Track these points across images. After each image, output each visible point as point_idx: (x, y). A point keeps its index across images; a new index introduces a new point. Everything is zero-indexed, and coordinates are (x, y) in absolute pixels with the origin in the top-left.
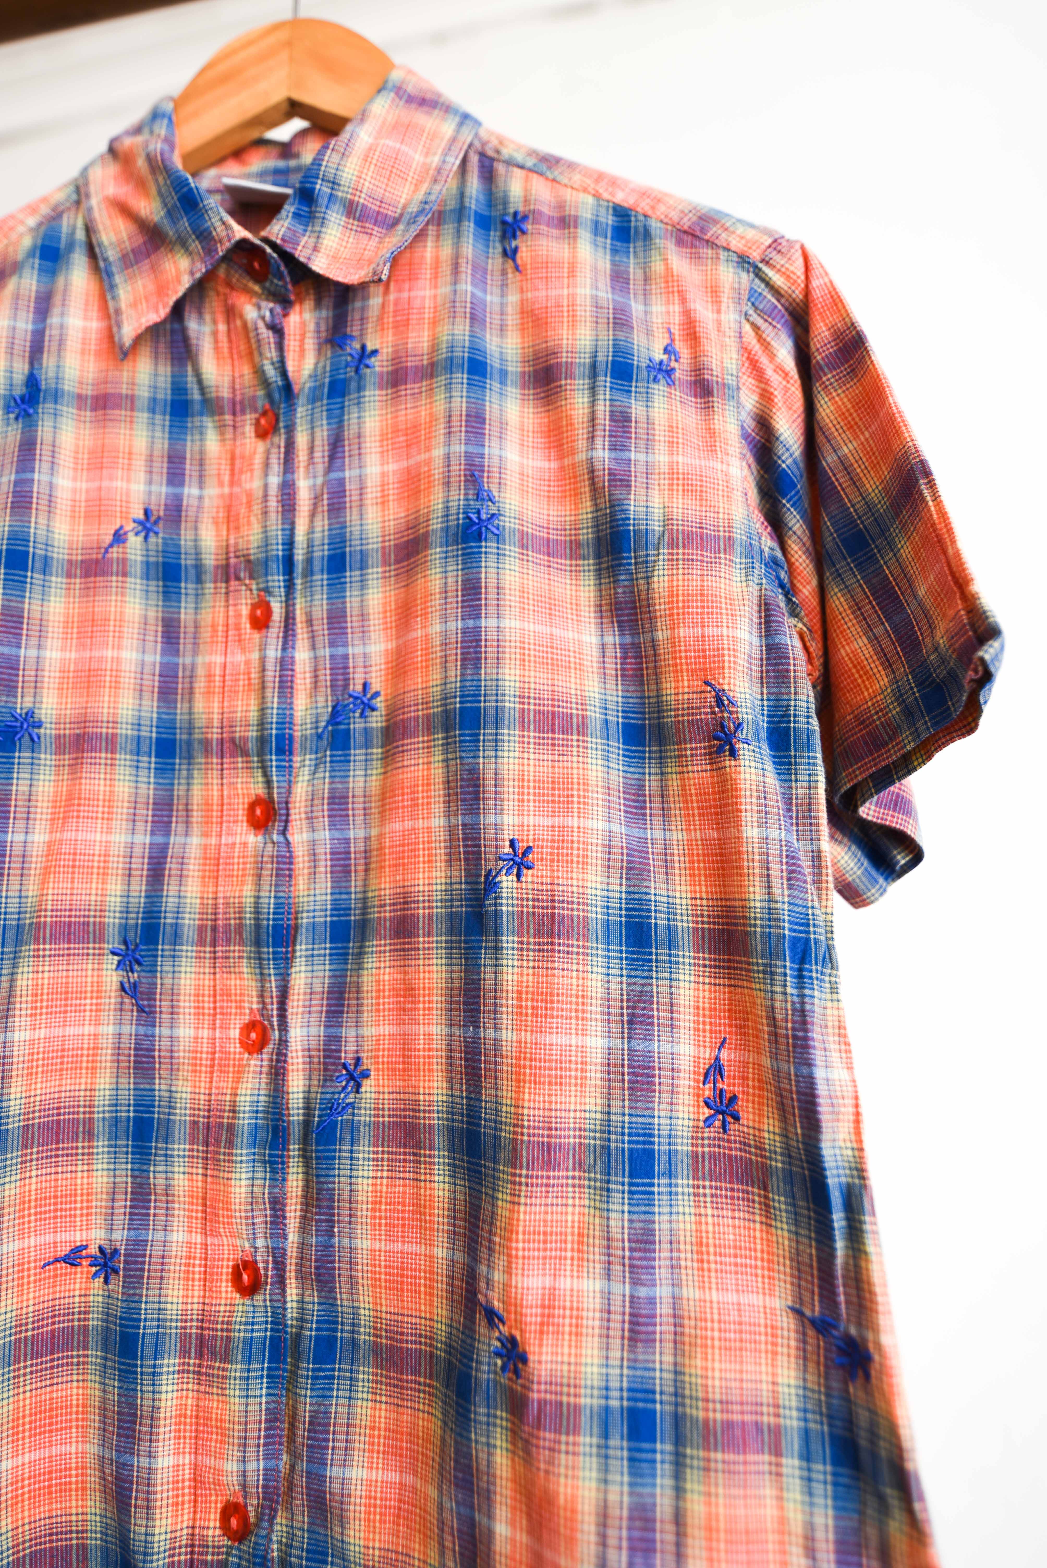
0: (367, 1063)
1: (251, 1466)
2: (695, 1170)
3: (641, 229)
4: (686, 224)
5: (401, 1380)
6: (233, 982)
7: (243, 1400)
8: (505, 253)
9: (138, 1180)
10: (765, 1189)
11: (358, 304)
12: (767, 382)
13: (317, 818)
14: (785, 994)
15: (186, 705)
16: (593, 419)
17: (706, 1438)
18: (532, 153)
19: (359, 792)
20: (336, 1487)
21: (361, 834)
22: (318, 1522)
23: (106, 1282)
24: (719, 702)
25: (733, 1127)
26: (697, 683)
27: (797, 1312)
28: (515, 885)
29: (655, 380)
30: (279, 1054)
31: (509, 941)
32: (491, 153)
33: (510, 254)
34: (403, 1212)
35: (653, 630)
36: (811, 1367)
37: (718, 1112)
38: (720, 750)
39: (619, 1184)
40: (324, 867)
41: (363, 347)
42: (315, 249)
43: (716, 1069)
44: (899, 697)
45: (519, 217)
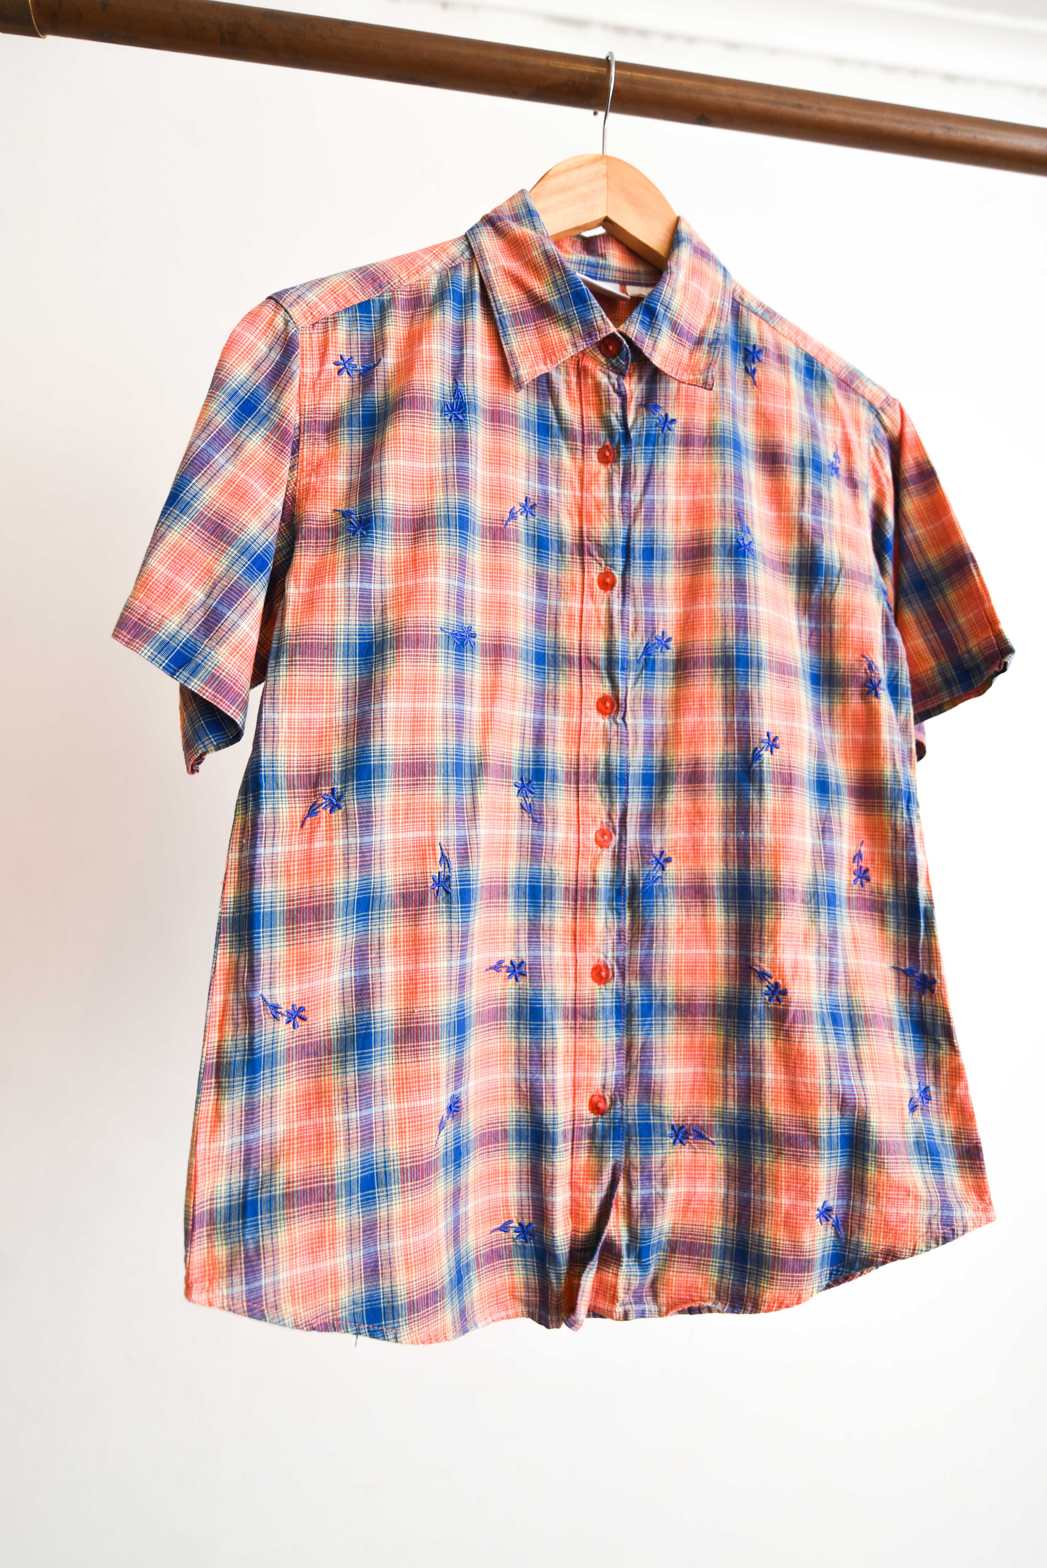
0: (668, 854)
1: (609, 1074)
2: (849, 905)
3: (820, 373)
4: (843, 375)
5: (695, 1020)
6: (590, 806)
7: (605, 1039)
8: (746, 370)
9: (533, 922)
10: (882, 912)
11: (663, 385)
12: (882, 485)
13: (637, 711)
14: (902, 817)
15: (552, 632)
16: (803, 492)
17: (866, 1022)
18: (760, 305)
19: (659, 698)
20: (658, 1079)
21: (660, 722)
22: (644, 1100)
23: (517, 980)
24: (870, 666)
25: (867, 884)
26: (857, 656)
27: (897, 969)
28: (770, 756)
29: (832, 475)
30: (620, 848)
31: (768, 786)
32: (737, 298)
33: (750, 372)
34: (696, 933)
35: (832, 622)
36: (902, 992)
37: (859, 877)
38: (869, 693)
39: (823, 909)
40: (641, 741)
41: (666, 415)
42: (653, 349)
43: (858, 856)
44: (942, 674)
45: (757, 349)
